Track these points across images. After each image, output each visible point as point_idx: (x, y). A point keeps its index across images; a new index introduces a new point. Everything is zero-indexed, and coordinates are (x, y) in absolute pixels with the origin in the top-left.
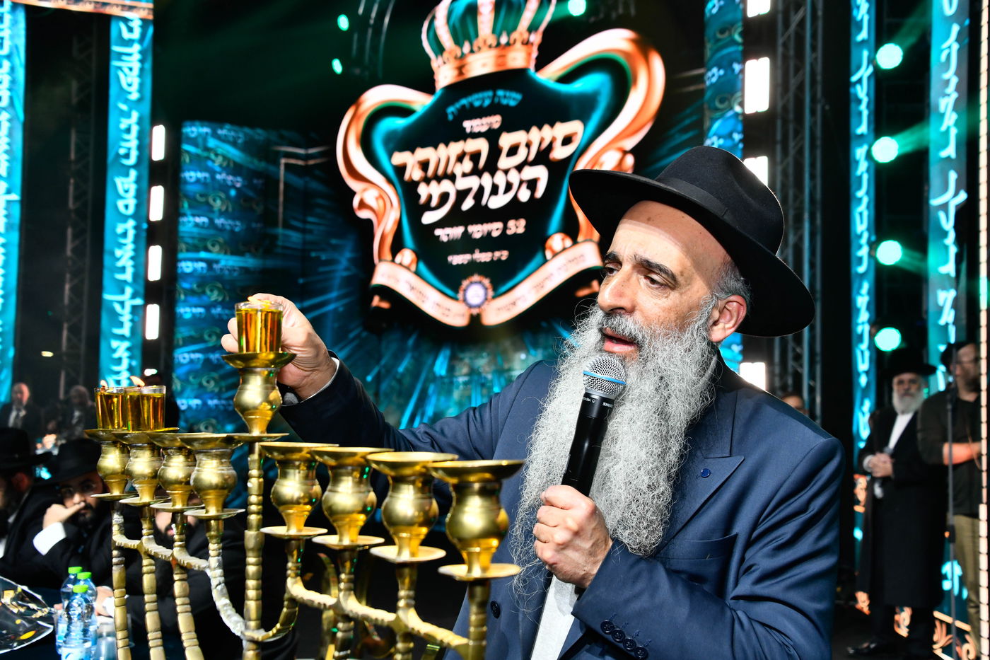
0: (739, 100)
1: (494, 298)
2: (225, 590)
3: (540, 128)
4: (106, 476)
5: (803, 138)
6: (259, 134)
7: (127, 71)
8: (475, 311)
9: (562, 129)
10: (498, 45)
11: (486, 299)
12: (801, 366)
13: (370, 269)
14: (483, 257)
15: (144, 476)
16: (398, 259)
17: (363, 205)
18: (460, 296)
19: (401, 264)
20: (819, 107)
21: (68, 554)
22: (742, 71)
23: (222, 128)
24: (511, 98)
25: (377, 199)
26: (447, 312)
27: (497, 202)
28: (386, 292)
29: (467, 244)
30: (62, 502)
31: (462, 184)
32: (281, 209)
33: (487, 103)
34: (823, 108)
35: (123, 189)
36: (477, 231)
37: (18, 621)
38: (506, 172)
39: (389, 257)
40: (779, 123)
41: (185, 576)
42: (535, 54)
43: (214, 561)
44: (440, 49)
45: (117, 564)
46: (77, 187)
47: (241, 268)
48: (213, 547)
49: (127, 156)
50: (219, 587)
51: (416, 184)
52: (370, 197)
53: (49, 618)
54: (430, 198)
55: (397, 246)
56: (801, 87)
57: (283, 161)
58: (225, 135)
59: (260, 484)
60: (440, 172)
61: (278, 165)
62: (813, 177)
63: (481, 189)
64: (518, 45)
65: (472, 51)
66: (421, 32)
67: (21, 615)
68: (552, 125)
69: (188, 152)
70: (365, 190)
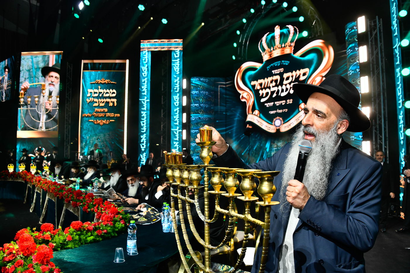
0: (358, 59)
1: (283, 124)
2: (199, 209)
3: (296, 71)
4: (168, 177)
5: (379, 69)
6: (212, 79)
7: (176, 66)
8: (278, 128)
9: (302, 71)
10: (282, 47)
11: (281, 124)
12: (382, 142)
13: (246, 116)
14: (280, 111)
15: (177, 177)
16: (254, 113)
17: (243, 97)
18: (273, 123)
19: (255, 115)
20: (384, 59)
21: (163, 199)
22: (358, 50)
23: (202, 78)
24: (286, 63)
25: (247, 95)
26: (269, 129)
27: (283, 94)
28: (251, 123)
29: (274, 108)
30: (161, 185)
31: (272, 89)
32: (219, 100)
33: (279, 64)
34: (385, 60)
35: (175, 98)
36: (277, 103)
37: (152, 216)
38: (286, 85)
39: (251, 113)
40: (371, 65)
41: (189, 205)
42: (293, 49)
43: (196, 200)
44: (264, 50)
45: (172, 201)
46: (164, 98)
47: (208, 118)
48: (196, 196)
49: (176, 90)
50: (198, 208)
51: (259, 90)
52: (245, 95)
53: (159, 216)
54: (263, 94)
55: (253, 109)
56: (377, 54)
57: (219, 86)
58: (203, 80)
59: (207, 179)
60: (265, 86)
61: (218, 87)
62: (383, 81)
63: (278, 90)
64: (288, 47)
65: (274, 50)
66: (258, 46)
67: (153, 215)
68: (299, 70)
69: (192, 86)
70: (243, 93)
